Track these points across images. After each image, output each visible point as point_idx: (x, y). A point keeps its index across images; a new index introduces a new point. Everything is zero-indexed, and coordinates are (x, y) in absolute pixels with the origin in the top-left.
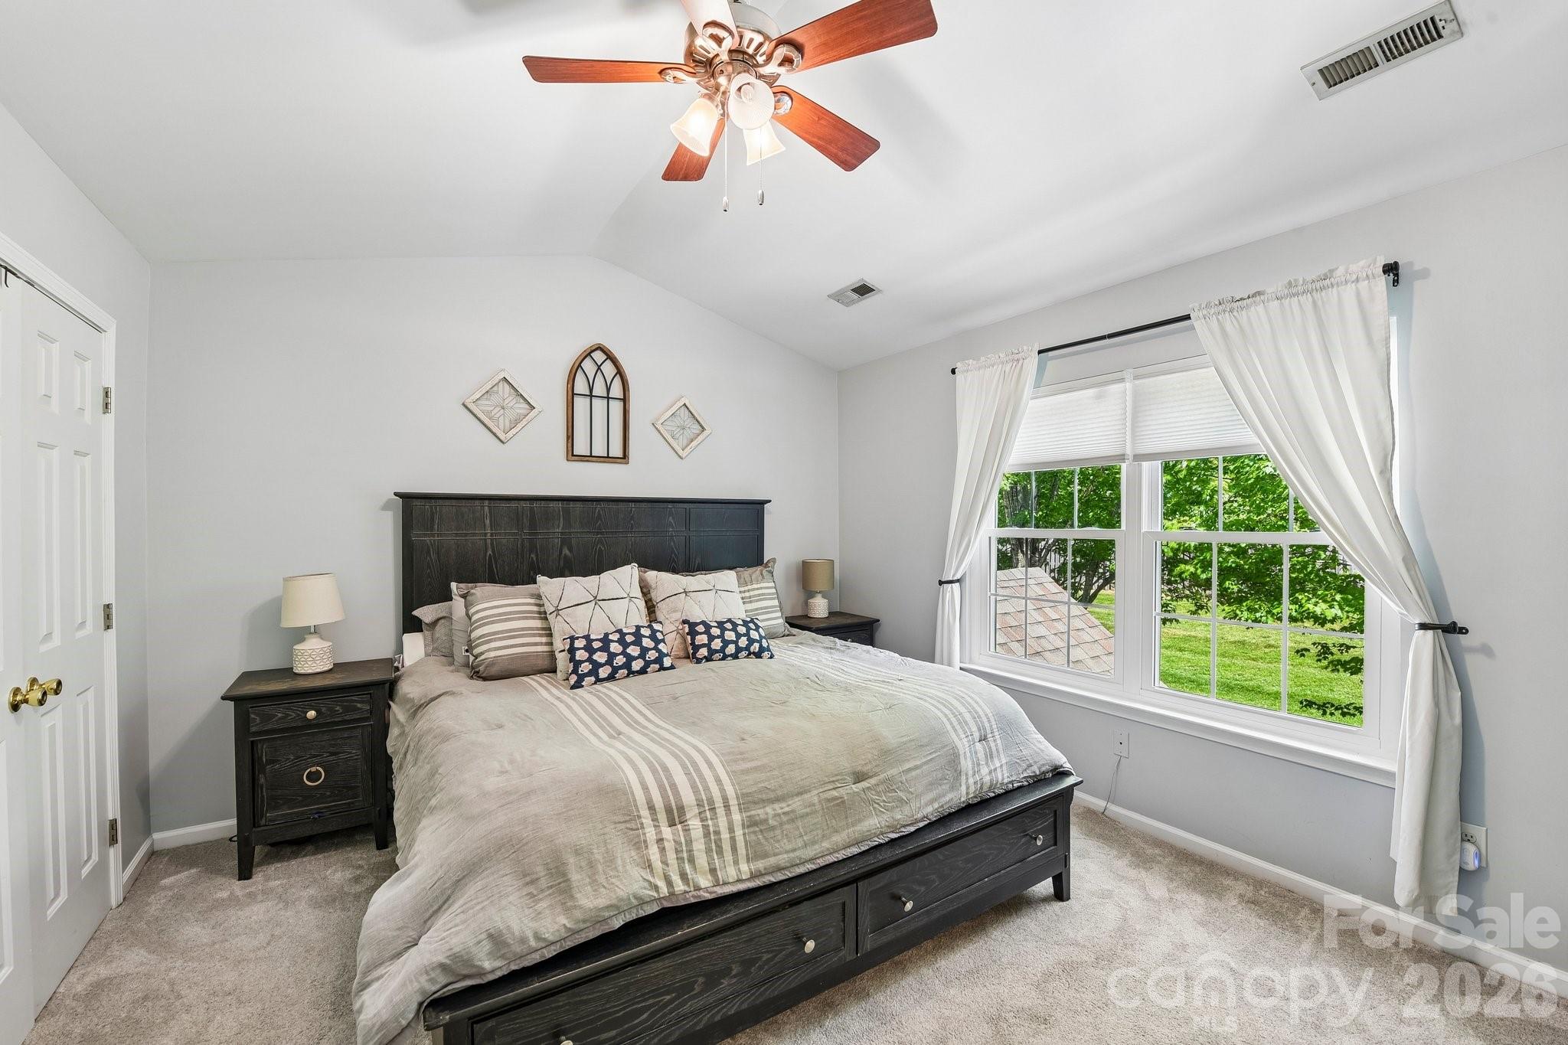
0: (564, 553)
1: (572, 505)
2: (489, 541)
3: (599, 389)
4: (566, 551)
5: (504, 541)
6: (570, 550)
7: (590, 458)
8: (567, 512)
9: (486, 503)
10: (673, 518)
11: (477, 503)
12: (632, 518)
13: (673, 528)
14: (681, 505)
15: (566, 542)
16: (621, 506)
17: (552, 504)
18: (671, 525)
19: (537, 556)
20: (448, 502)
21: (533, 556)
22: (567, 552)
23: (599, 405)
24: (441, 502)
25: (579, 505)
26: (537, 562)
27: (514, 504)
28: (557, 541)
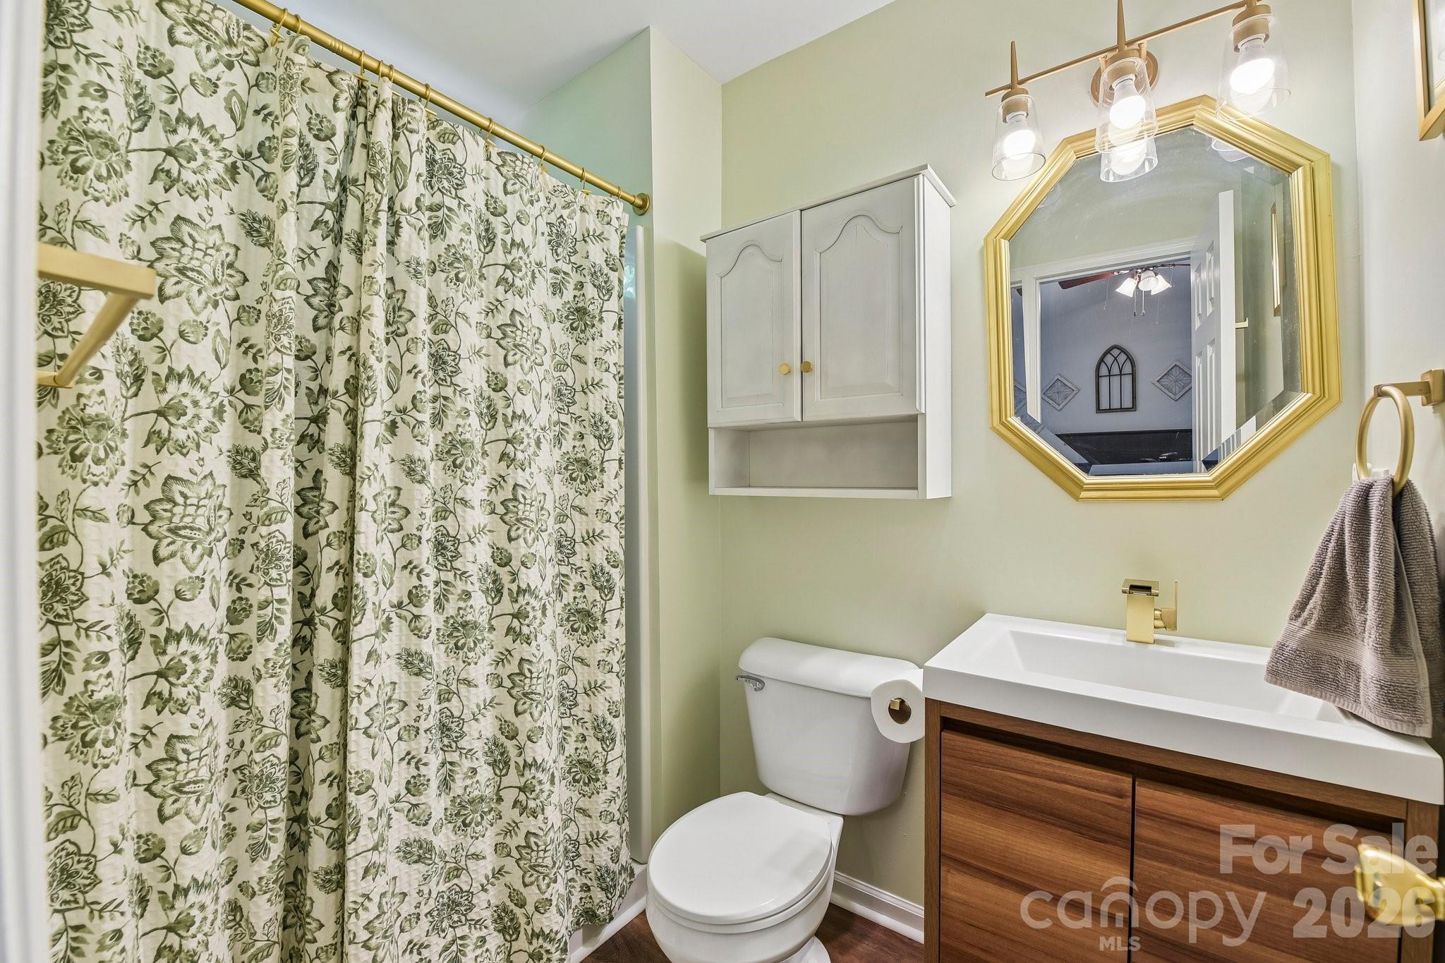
3: (1115, 370)
23: (1116, 380)
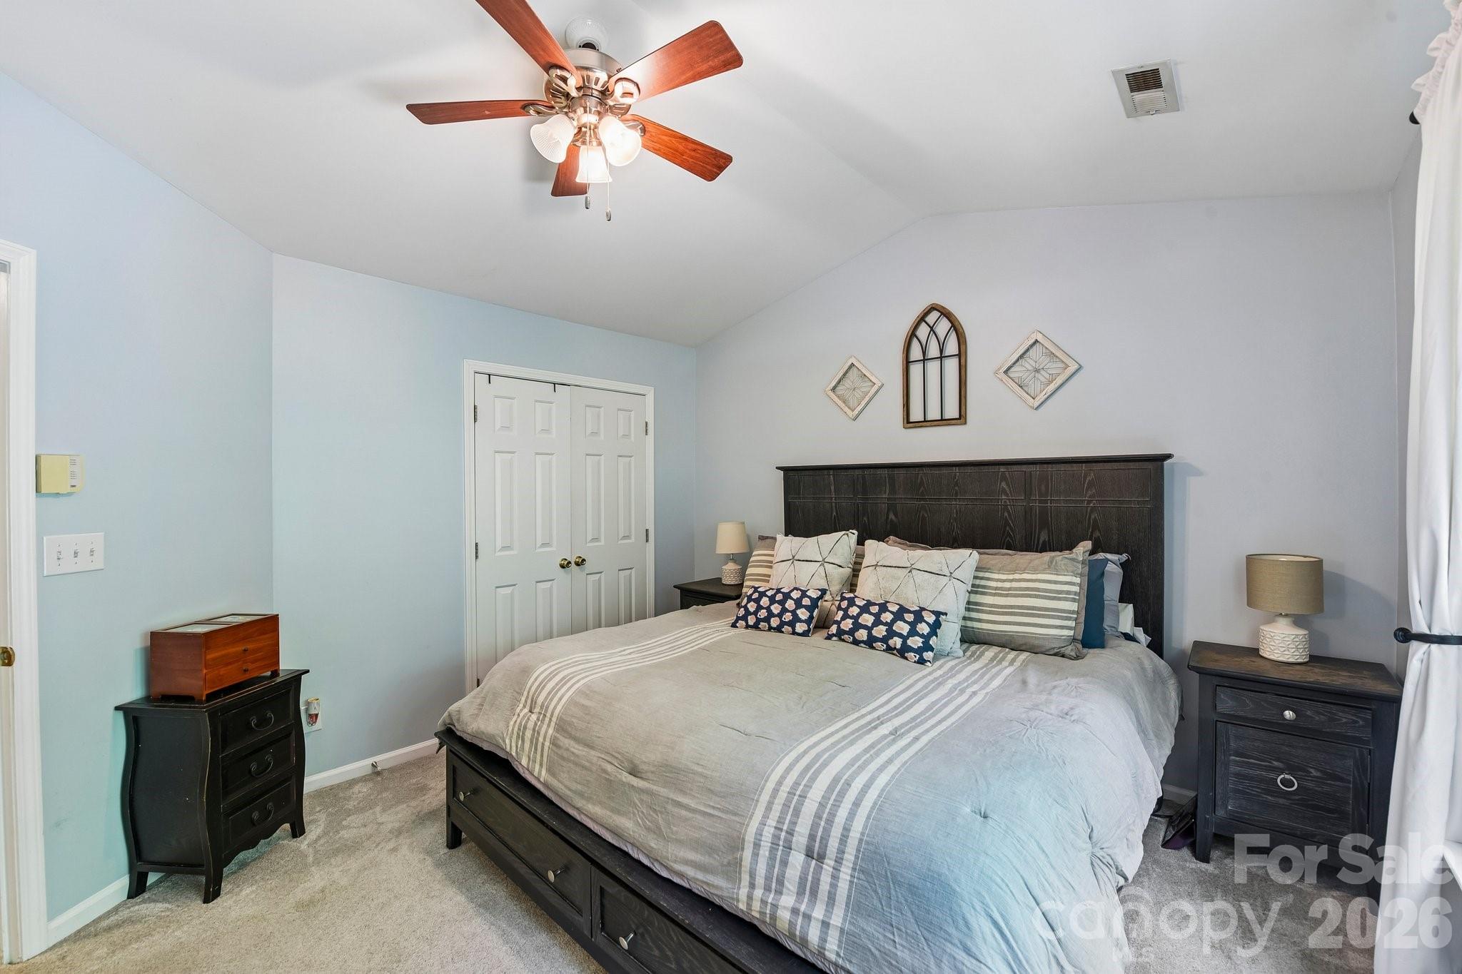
0: (890, 518)
1: (896, 471)
2: (834, 504)
3: (933, 351)
4: (892, 516)
5: (844, 504)
6: (896, 515)
7: (925, 423)
8: (892, 478)
9: (831, 472)
10: (1008, 485)
11: (826, 472)
12: (956, 484)
13: (1007, 495)
14: (1015, 468)
15: (892, 507)
16: (945, 471)
17: (879, 472)
18: (1004, 492)
19: (868, 518)
20: (807, 473)
21: (865, 519)
22: (893, 518)
23: (933, 367)
24: (803, 473)
25: (903, 471)
26: (869, 524)
27: (850, 472)
28: (884, 506)
